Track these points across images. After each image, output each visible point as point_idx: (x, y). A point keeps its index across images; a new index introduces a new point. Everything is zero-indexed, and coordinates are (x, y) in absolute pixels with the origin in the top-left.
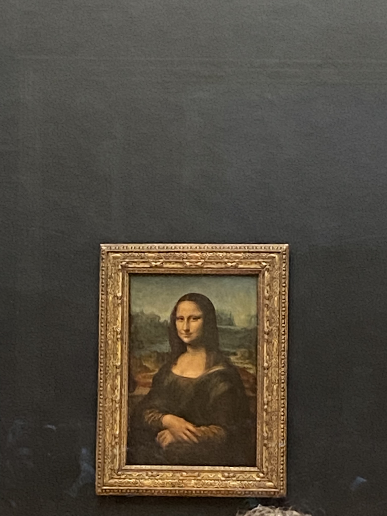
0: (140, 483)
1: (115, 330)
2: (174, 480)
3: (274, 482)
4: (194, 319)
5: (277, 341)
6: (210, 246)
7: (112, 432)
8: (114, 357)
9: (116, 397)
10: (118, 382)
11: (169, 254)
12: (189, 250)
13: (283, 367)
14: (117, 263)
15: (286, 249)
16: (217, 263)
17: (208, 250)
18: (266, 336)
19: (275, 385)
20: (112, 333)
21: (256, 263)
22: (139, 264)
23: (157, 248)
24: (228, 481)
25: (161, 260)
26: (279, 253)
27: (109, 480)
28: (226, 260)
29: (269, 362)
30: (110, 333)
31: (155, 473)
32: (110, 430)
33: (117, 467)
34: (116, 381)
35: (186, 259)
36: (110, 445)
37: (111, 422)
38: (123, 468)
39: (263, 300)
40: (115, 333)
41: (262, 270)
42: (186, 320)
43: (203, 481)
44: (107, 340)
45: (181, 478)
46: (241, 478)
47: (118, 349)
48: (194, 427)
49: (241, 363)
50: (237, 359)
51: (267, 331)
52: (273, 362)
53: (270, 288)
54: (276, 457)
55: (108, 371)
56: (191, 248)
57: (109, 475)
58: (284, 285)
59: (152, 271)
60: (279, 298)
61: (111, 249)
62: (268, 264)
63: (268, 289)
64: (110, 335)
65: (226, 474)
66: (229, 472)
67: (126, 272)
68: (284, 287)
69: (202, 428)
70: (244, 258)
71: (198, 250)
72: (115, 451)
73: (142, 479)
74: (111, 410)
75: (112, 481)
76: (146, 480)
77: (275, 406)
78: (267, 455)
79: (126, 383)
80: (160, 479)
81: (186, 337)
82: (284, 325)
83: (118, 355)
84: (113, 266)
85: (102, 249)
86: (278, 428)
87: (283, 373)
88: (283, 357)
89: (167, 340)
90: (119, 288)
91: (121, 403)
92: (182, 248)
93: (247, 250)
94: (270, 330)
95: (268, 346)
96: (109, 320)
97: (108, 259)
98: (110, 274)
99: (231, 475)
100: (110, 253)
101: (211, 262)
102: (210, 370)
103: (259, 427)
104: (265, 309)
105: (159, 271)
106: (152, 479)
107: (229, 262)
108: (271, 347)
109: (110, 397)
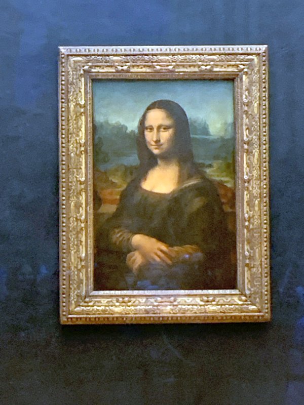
0: (110, 310)
1: (78, 141)
2: (148, 306)
3: (257, 305)
4: (164, 129)
5: (258, 151)
6: (182, 48)
7: (78, 254)
8: (77, 171)
9: (81, 216)
10: (83, 199)
11: (136, 57)
12: (159, 52)
13: (265, 179)
14: (78, 68)
15: (265, 50)
16: (190, 66)
17: (180, 52)
18: (246, 146)
19: (256, 199)
20: (75, 145)
21: (233, 66)
22: (103, 69)
23: (123, 50)
24: (207, 305)
25: (127, 64)
26: (258, 54)
27: (75, 308)
28: (200, 63)
29: (249, 174)
30: (72, 146)
31: (126, 299)
32: (75, 253)
33: (84, 293)
34: (81, 199)
35: (155, 62)
36: (76, 269)
37: (76, 243)
38: (91, 294)
39: (241, 106)
40: (79, 145)
41: (240, 74)
42: (155, 130)
43: (180, 306)
44: (69, 153)
45: (156, 304)
46: (221, 302)
47: (82, 162)
48: (167, 247)
49: (218, 176)
50: (213, 171)
51: (247, 140)
52: (255, 175)
53: (248, 93)
54: (259, 277)
55: (71, 186)
56: (161, 50)
57: (75, 302)
58: (264, 89)
59: (118, 76)
60: (260, 104)
61: (71, 51)
62: (247, 67)
63: (247, 94)
64: (72, 147)
65: (205, 298)
66: (208, 296)
67: (88, 77)
68: (264, 92)
69: (176, 248)
70: (220, 61)
71: (168, 52)
72: (81, 274)
73: (112, 306)
74: (76, 230)
75: (78, 309)
76: (116, 306)
77: (256, 222)
78: (249, 276)
79: (91, 200)
80: (132, 305)
81: (156, 149)
82: (265, 134)
83: (81, 168)
84: (74, 71)
85: (61, 52)
86: (261, 246)
87: (265, 186)
88: (265, 169)
89: (136, 151)
90: (81, 95)
91: (87, 222)
92: (150, 50)
93: (222, 52)
94: (250, 139)
95: (248, 157)
96: (71, 131)
97: (69, 63)
98: (71, 79)
99: (211, 298)
100: (70, 57)
101: (183, 66)
102: (184, 184)
103: (239, 246)
104: (244, 116)
105: (126, 76)
106: (123, 306)
107: (202, 65)
108: (252, 157)
109: (75, 216)
